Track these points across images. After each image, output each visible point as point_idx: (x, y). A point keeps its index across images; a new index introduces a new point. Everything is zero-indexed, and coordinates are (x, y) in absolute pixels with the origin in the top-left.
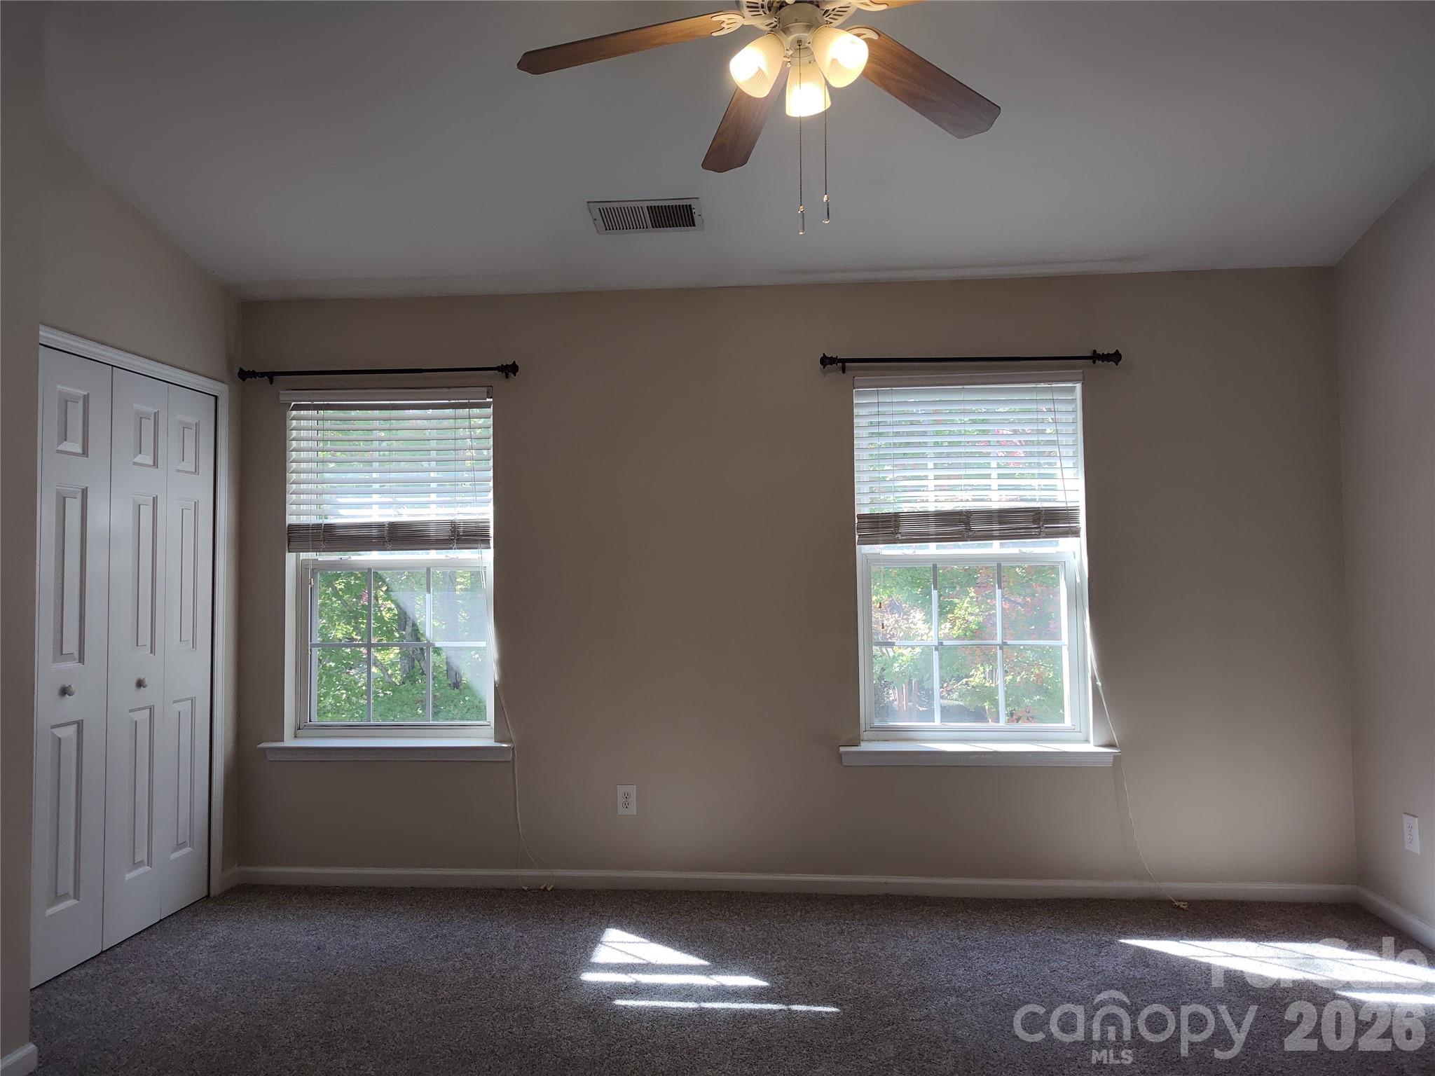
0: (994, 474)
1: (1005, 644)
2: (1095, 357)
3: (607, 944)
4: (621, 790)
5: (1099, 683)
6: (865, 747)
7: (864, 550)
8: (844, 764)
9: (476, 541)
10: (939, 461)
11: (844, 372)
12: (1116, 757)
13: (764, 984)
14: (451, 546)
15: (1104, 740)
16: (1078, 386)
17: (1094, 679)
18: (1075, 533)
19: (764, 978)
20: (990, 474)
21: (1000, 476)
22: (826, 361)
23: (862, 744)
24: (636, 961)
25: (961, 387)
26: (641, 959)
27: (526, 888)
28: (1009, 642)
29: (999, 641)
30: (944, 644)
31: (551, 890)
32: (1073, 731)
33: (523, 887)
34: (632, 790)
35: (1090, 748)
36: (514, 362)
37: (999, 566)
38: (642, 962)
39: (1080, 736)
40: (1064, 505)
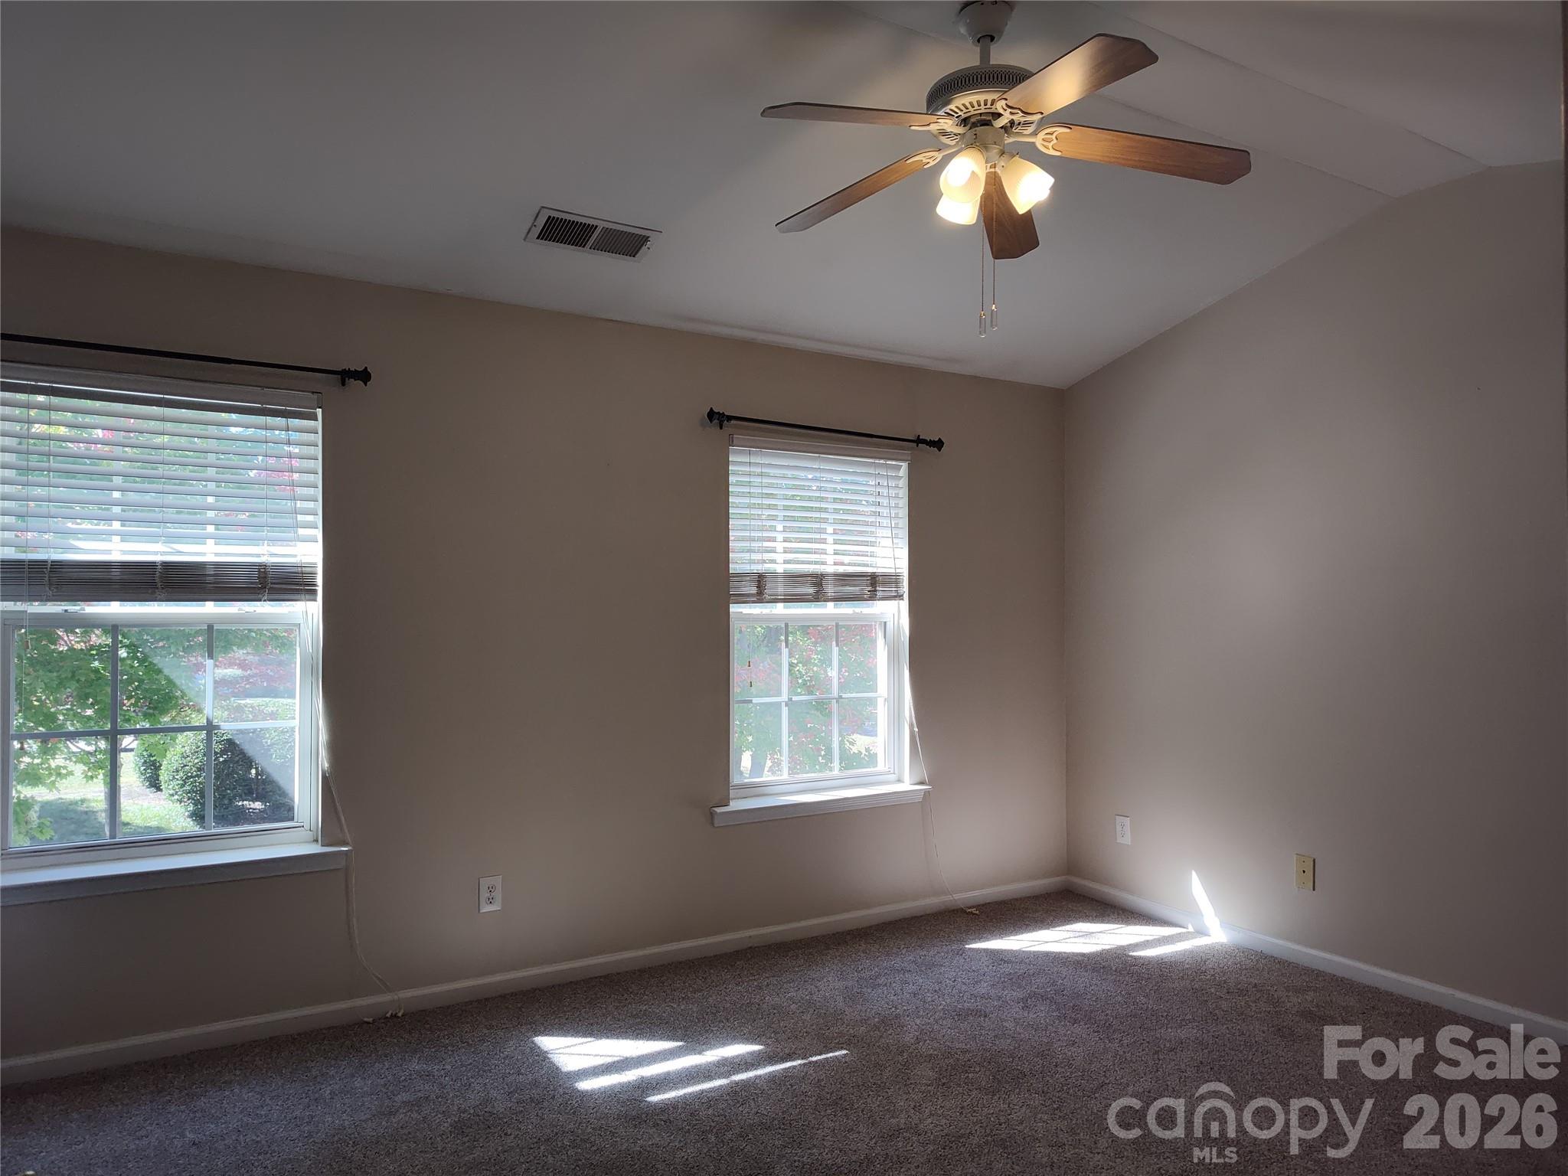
0: (830, 539)
1: (841, 697)
2: (919, 441)
3: (557, 1052)
4: (485, 883)
5: (916, 729)
6: (735, 805)
7: (734, 609)
8: (716, 826)
9: (298, 591)
10: (788, 524)
11: (721, 428)
12: (927, 793)
13: (757, 1048)
14: (260, 596)
15: (918, 780)
16: (904, 465)
17: (911, 726)
18: (900, 597)
19: (753, 1041)
20: (826, 539)
21: (836, 542)
22: (711, 415)
23: (732, 803)
24: (610, 1060)
25: (817, 455)
26: (614, 1056)
27: (371, 1020)
28: (844, 696)
29: (836, 695)
30: (793, 699)
31: (402, 1016)
32: (888, 773)
33: (366, 1019)
34: (498, 881)
35: (906, 786)
36: (366, 368)
37: (837, 625)
38: (616, 1059)
39: (892, 777)
40: (893, 571)
